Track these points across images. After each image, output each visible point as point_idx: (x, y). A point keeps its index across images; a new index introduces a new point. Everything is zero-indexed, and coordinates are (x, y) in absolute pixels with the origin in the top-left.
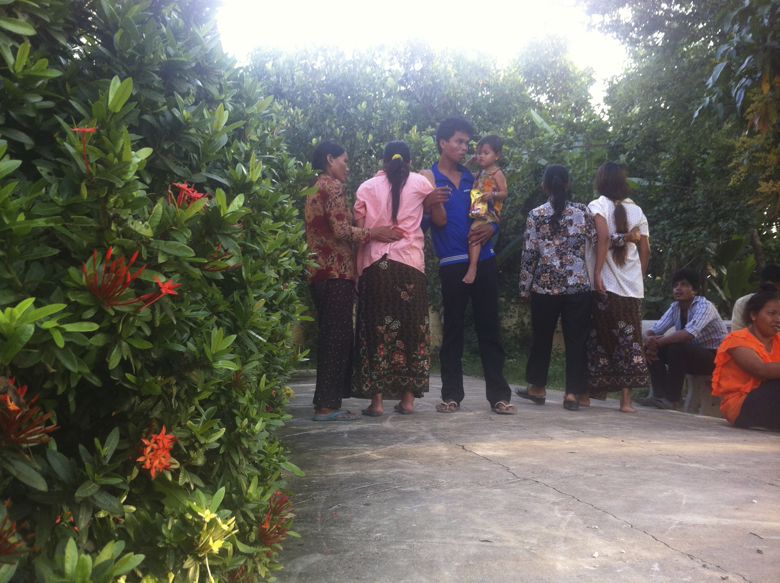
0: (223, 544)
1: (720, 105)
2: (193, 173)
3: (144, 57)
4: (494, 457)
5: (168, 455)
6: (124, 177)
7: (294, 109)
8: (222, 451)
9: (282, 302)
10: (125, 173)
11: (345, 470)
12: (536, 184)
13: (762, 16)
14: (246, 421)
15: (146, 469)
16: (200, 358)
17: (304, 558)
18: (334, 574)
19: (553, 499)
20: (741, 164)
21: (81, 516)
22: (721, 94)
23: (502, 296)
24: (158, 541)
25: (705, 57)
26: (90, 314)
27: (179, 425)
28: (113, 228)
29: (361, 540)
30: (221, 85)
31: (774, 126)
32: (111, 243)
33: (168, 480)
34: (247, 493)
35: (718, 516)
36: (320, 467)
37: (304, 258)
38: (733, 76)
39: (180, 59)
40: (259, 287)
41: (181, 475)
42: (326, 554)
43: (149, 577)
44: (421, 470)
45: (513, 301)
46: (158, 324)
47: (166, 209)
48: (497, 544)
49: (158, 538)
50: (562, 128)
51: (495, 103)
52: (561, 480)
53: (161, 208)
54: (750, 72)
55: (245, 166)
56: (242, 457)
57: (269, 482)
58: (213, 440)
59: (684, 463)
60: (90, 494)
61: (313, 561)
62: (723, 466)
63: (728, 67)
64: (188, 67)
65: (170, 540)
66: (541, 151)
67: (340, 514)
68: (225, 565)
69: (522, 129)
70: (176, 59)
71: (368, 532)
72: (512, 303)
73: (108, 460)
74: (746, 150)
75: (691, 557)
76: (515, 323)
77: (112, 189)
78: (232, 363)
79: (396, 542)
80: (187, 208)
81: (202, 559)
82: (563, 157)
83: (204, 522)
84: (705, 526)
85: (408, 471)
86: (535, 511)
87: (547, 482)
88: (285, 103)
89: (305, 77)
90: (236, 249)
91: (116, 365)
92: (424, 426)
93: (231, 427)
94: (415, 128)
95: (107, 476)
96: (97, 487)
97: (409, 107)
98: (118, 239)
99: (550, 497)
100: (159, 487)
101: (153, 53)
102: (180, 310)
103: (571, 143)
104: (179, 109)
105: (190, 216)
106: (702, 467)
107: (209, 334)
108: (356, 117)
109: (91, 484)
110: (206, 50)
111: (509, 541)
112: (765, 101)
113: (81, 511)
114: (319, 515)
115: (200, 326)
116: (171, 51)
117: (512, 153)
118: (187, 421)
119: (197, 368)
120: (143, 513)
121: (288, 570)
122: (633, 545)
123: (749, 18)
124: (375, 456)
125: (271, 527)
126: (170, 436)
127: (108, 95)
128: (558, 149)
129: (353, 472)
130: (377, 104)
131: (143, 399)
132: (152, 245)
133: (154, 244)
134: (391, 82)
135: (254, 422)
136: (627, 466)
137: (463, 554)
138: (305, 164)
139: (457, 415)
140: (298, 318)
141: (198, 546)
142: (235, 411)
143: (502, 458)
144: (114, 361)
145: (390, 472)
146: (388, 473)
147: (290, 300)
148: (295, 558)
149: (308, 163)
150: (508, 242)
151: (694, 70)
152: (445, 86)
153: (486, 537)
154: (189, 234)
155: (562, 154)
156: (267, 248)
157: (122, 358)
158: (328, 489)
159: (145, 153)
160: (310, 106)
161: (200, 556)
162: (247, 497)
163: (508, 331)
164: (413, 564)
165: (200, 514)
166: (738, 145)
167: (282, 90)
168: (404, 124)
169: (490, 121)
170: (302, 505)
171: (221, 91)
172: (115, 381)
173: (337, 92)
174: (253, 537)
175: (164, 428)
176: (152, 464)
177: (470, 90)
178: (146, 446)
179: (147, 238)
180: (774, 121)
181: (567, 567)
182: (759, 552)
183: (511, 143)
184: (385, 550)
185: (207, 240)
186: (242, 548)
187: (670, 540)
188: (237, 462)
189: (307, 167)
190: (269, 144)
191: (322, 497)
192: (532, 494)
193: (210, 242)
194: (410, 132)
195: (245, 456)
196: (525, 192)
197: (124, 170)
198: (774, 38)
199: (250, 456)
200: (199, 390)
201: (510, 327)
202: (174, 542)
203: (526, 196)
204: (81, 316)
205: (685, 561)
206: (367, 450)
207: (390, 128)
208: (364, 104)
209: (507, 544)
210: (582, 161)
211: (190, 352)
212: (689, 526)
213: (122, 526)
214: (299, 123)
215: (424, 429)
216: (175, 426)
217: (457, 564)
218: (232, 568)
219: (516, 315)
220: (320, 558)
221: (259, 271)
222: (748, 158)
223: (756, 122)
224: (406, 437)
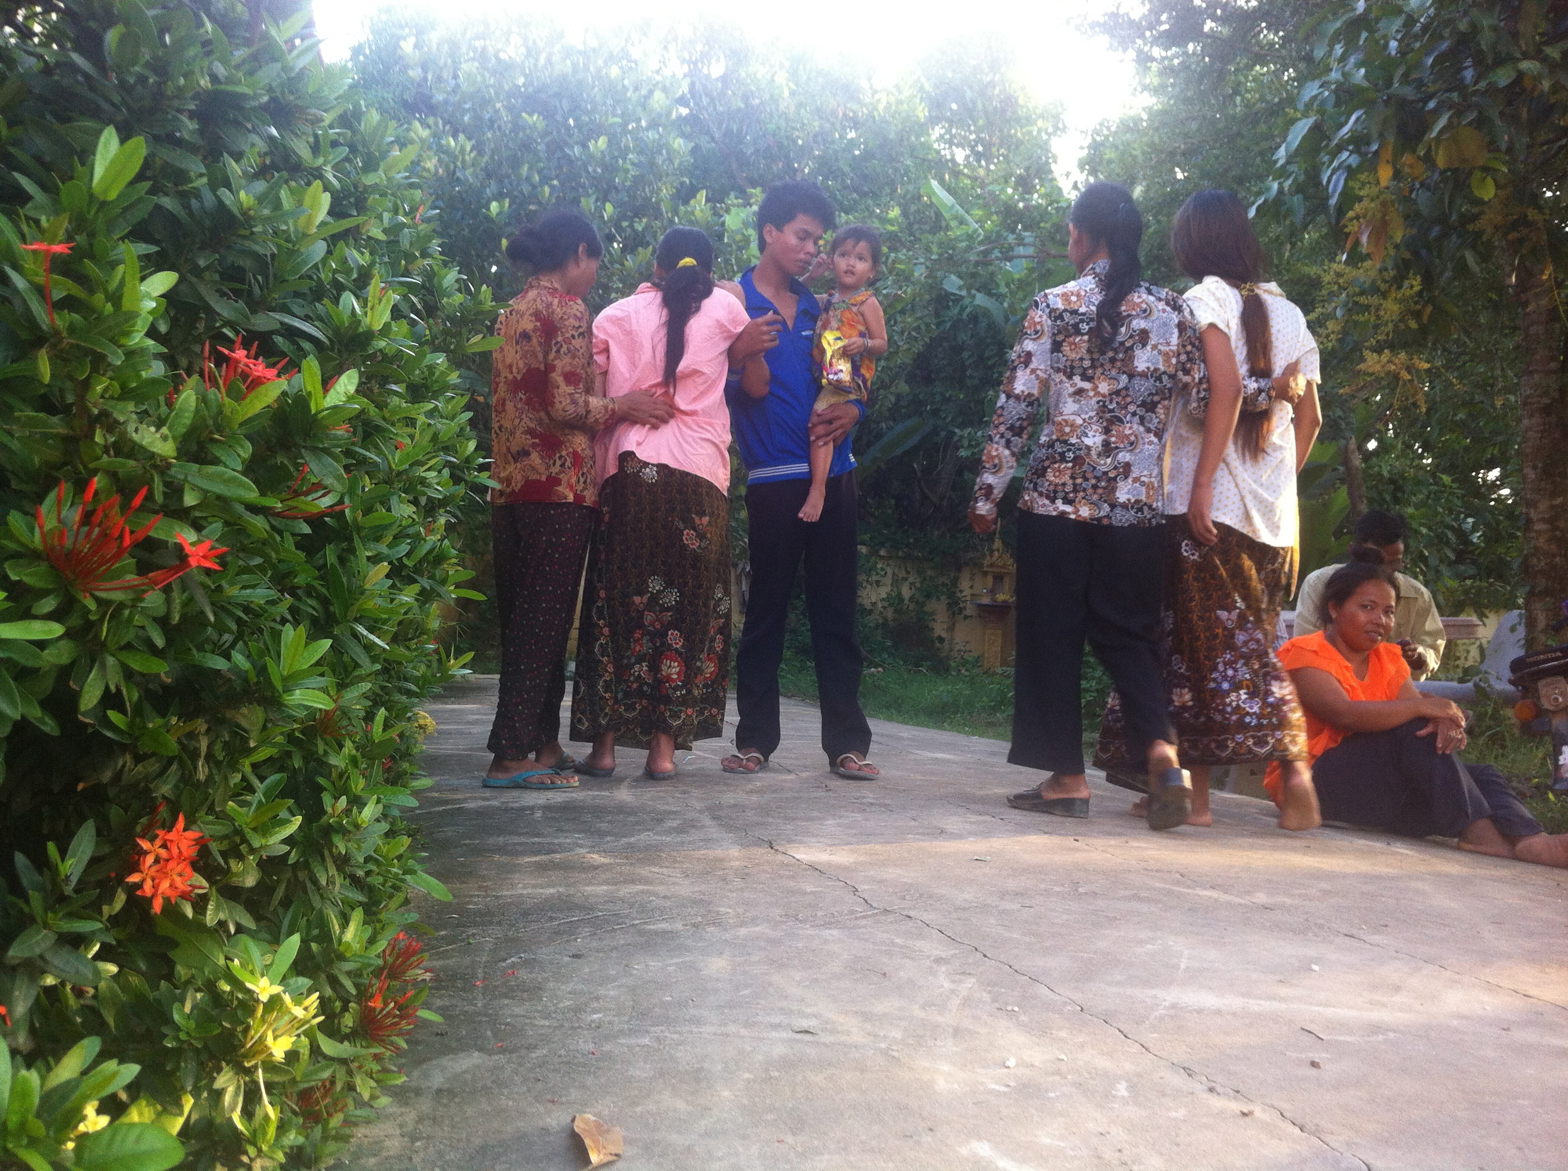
0: (294, 1043)
1: (1297, 199)
2: (254, 312)
3: (165, 83)
4: (829, 864)
5: (189, 869)
6: (123, 341)
7: (455, 137)
8: (293, 858)
9: (420, 562)
10: (128, 334)
11: (535, 886)
12: (938, 325)
13: (1385, 37)
14: (343, 801)
15: (144, 898)
16: (258, 683)
17: (446, 1061)
18: (506, 1092)
19: (936, 953)
20: (1331, 316)
21: (17, 993)
22: (1302, 178)
23: (863, 543)
24: (166, 1036)
25: (1277, 100)
26: (48, 605)
27: (211, 810)
28: (98, 438)
29: (562, 1026)
30: (316, 136)
31: (1397, 247)
32: (91, 466)
33: (186, 917)
34: (340, 941)
35: (1245, 995)
36: (484, 878)
37: (468, 469)
38: (1327, 146)
39: (239, 89)
40: (378, 539)
41: (211, 907)
42: (490, 1053)
43: (144, 1103)
44: (685, 888)
45: (882, 553)
46: (176, 618)
47: (203, 399)
48: (828, 1039)
49: (165, 1030)
50: (995, 217)
51: (867, 155)
52: (954, 915)
53: (194, 398)
54: (1358, 141)
55: (357, 297)
56: (333, 871)
57: (383, 916)
58: (275, 842)
59: (1189, 887)
60: (38, 951)
61: (464, 1067)
62: (1261, 898)
63: (1316, 128)
64: (254, 103)
65: (188, 1033)
66: (950, 260)
67: (523, 974)
68: (293, 1081)
69: (918, 211)
70: (230, 88)
71: (578, 1010)
72: (881, 557)
73: (73, 884)
74: (1342, 288)
75: (1189, 1072)
76: (884, 596)
77: (99, 362)
78: (321, 694)
79: (632, 1032)
80: (243, 399)
81: (250, 1072)
82: (992, 274)
83: (258, 1001)
84: (1219, 1012)
85: (660, 889)
86: (902, 974)
87: (927, 917)
88: (436, 124)
89: (483, 76)
90: (339, 478)
91: (95, 701)
92: (697, 800)
93: (313, 812)
94: (702, 195)
95: (71, 915)
96: (52, 937)
97: (694, 151)
98: (105, 458)
99: (932, 947)
100: (166, 928)
101: (185, 76)
102: (219, 589)
103: (1011, 248)
104: (231, 190)
105: (249, 415)
106: (1224, 897)
107: (276, 636)
108: (585, 166)
109: (38, 932)
110: (292, 69)
111: (848, 1033)
112: (1381, 198)
113: (18, 983)
114: (480, 976)
115: (258, 616)
116: (220, 70)
117: (894, 262)
118: (225, 802)
119: (251, 703)
120: (134, 980)
121: (414, 1084)
122: (1082, 1046)
123: (1364, 35)
124: (596, 858)
125: (386, 1004)
126: (192, 834)
127: (93, 165)
128: (984, 261)
129: (552, 891)
130: (629, 141)
131: (138, 759)
132: (173, 471)
133: (177, 472)
134: (659, 100)
135: (357, 802)
136: (1081, 890)
137: (760, 1057)
138: (478, 290)
139: (762, 779)
140: (452, 593)
141: (243, 1046)
142: (321, 781)
143: (845, 868)
144: (90, 697)
145: (626, 890)
146: (621, 894)
147: (438, 558)
148: (430, 1059)
149: (484, 287)
150: (879, 436)
151: (1255, 123)
152: (771, 114)
153: (805, 1024)
154: (246, 450)
155: (991, 268)
156: (396, 460)
157: (107, 687)
158: (499, 923)
159: (162, 282)
160: (489, 135)
161: (247, 1065)
162: (341, 948)
163: (870, 612)
164: (662, 1075)
165: (249, 985)
166: (1327, 278)
167: (431, 97)
168: (682, 184)
169: (855, 190)
170: (444, 955)
171: (316, 149)
172: (87, 725)
173: (548, 113)
174: (348, 1021)
175: (181, 818)
176: (155, 887)
177: (821, 126)
178: (146, 853)
179: (164, 459)
180: (1398, 236)
181: (956, 1086)
182: (1314, 1064)
183: (894, 241)
184: (607, 1047)
185: (281, 459)
186: (328, 1046)
187: (1151, 1038)
188: (323, 882)
189: (482, 297)
190: (405, 244)
191: (487, 938)
192: (898, 941)
193: (286, 462)
194: (692, 202)
195: (340, 869)
196: (916, 339)
197: (126, 328)
198: (1405, 79)
199: (348, 869)
200: (252, 744)
201: (874, 604)
202: (195, 1039)
203: (918, 347)
204: (29, 608)
205: (1177, 1080)
206: (581, 846)
207: (651, 192)
208: (602, 142)
209: (843, 1038)
210: (1029, 284)
211: (236, 670)
212: (1191, 1012)
213: (89, 1002)
214: (464, 168)
215: (698, 806)
216: (202, 813)
217: (747, 1075)
218: (306, 1085)
219: (888, 580)
220: (479, 1061)
221: (378, 506)
222: (1346, 304)
223: (1364, 239)
224: (660, 821)
